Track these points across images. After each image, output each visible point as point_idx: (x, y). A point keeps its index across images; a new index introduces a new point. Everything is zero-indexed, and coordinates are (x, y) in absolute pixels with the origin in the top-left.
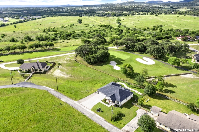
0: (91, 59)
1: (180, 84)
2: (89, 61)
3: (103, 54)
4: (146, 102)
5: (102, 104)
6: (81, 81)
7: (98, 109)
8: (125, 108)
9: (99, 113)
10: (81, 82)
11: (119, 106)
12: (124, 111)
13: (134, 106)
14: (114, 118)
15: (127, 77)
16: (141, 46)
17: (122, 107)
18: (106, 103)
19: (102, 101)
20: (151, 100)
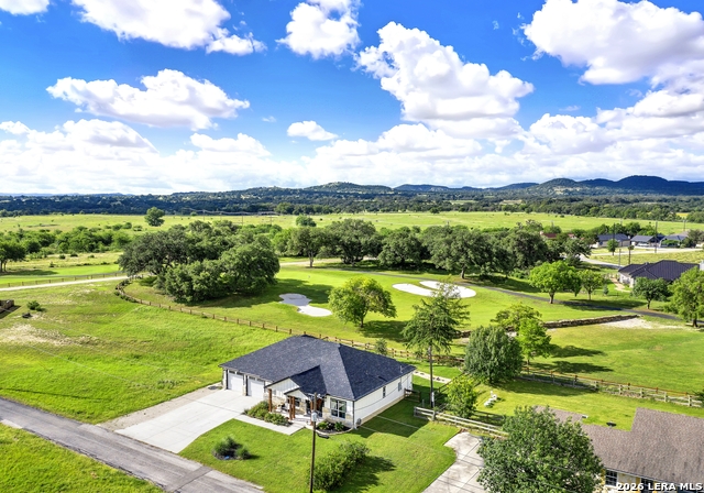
0: (195, 278)
1: (612, 347)
2: (184, 286)
3: (248, 258)
4: (487, 403)
5: (245, 425)
6: (137, 353)
7: (227, 443)
8: (380, 434)
9: (229, 463)
10: (137, 357)
11: (345, 429)
12: (381, 445)
13: (431, 425)
14: (327, 479)
15: (366, 335)
16: (409, 245)
17: (365, 429)
18: (270, 419)
19: (246, 413)
20: (508, 398)
